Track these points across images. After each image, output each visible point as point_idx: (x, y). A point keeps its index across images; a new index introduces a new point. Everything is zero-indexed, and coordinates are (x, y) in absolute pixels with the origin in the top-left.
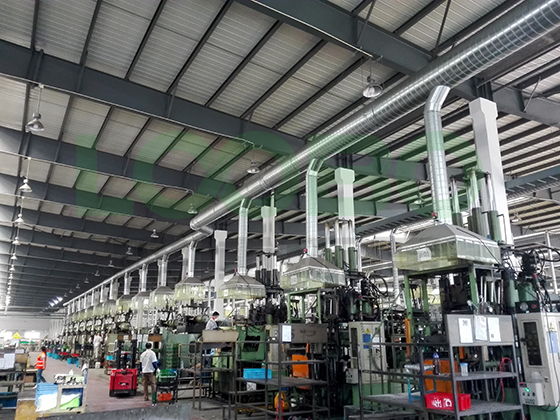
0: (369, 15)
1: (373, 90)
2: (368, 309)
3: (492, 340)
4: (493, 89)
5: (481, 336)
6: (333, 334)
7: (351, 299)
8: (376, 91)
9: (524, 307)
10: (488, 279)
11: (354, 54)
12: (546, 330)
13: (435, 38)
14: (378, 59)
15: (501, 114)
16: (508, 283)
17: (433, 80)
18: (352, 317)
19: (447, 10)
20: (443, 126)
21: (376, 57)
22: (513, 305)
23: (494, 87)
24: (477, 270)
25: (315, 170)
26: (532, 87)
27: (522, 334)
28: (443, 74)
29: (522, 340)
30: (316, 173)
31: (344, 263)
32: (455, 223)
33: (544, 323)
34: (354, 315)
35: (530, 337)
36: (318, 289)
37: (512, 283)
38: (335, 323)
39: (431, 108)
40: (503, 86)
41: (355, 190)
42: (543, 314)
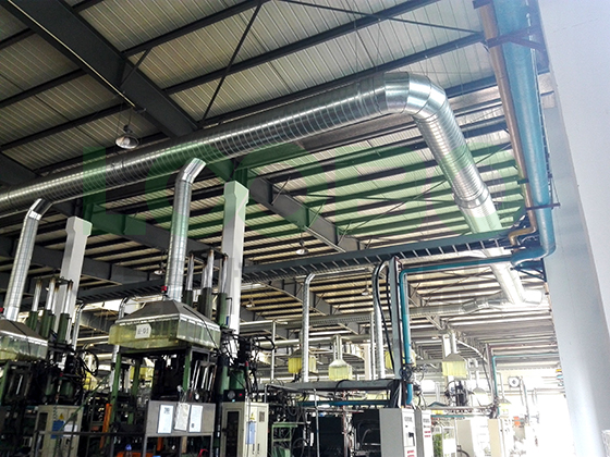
0: (140, 62)
1: (128, 142)
2: (69, 390)
3: (191, 430)
4: (249, 176)
5: (181, 426)
6: (15, 420)
7: (50, 378)
8: (131, 144)
9: (231, 395)
10: (204, 363)
11: (114, 97)
12: (246, 419)
13: (203, 110)
14: (141, 111)
15: (251, 202)
16: (222, 370)
17: (191, 151)
18: (45, 399)
19: (219, 87)
20: (192, 200)
21: (138, 108)
22: (222, 392)
23: (250, 174)
24: (194, 353)
25: (38, 212)
26: (282, 184)
27: (224, 423)
28: (201, 147)
29: (224, 430)
30: (39, 217)
31: (51, 331)
32: (184, 301)
33: (246, 413)
34: (49, 397)
35: (231, 427)
36: (7, 361)
37: (225, 369)
38: (20, 405)
39: (184, 178)
40: (258, 176)
41: (88, 247)
42: (246, 403)
